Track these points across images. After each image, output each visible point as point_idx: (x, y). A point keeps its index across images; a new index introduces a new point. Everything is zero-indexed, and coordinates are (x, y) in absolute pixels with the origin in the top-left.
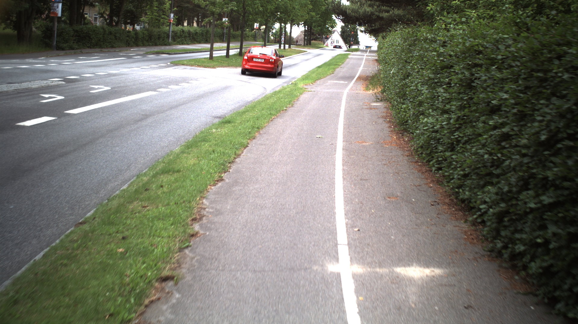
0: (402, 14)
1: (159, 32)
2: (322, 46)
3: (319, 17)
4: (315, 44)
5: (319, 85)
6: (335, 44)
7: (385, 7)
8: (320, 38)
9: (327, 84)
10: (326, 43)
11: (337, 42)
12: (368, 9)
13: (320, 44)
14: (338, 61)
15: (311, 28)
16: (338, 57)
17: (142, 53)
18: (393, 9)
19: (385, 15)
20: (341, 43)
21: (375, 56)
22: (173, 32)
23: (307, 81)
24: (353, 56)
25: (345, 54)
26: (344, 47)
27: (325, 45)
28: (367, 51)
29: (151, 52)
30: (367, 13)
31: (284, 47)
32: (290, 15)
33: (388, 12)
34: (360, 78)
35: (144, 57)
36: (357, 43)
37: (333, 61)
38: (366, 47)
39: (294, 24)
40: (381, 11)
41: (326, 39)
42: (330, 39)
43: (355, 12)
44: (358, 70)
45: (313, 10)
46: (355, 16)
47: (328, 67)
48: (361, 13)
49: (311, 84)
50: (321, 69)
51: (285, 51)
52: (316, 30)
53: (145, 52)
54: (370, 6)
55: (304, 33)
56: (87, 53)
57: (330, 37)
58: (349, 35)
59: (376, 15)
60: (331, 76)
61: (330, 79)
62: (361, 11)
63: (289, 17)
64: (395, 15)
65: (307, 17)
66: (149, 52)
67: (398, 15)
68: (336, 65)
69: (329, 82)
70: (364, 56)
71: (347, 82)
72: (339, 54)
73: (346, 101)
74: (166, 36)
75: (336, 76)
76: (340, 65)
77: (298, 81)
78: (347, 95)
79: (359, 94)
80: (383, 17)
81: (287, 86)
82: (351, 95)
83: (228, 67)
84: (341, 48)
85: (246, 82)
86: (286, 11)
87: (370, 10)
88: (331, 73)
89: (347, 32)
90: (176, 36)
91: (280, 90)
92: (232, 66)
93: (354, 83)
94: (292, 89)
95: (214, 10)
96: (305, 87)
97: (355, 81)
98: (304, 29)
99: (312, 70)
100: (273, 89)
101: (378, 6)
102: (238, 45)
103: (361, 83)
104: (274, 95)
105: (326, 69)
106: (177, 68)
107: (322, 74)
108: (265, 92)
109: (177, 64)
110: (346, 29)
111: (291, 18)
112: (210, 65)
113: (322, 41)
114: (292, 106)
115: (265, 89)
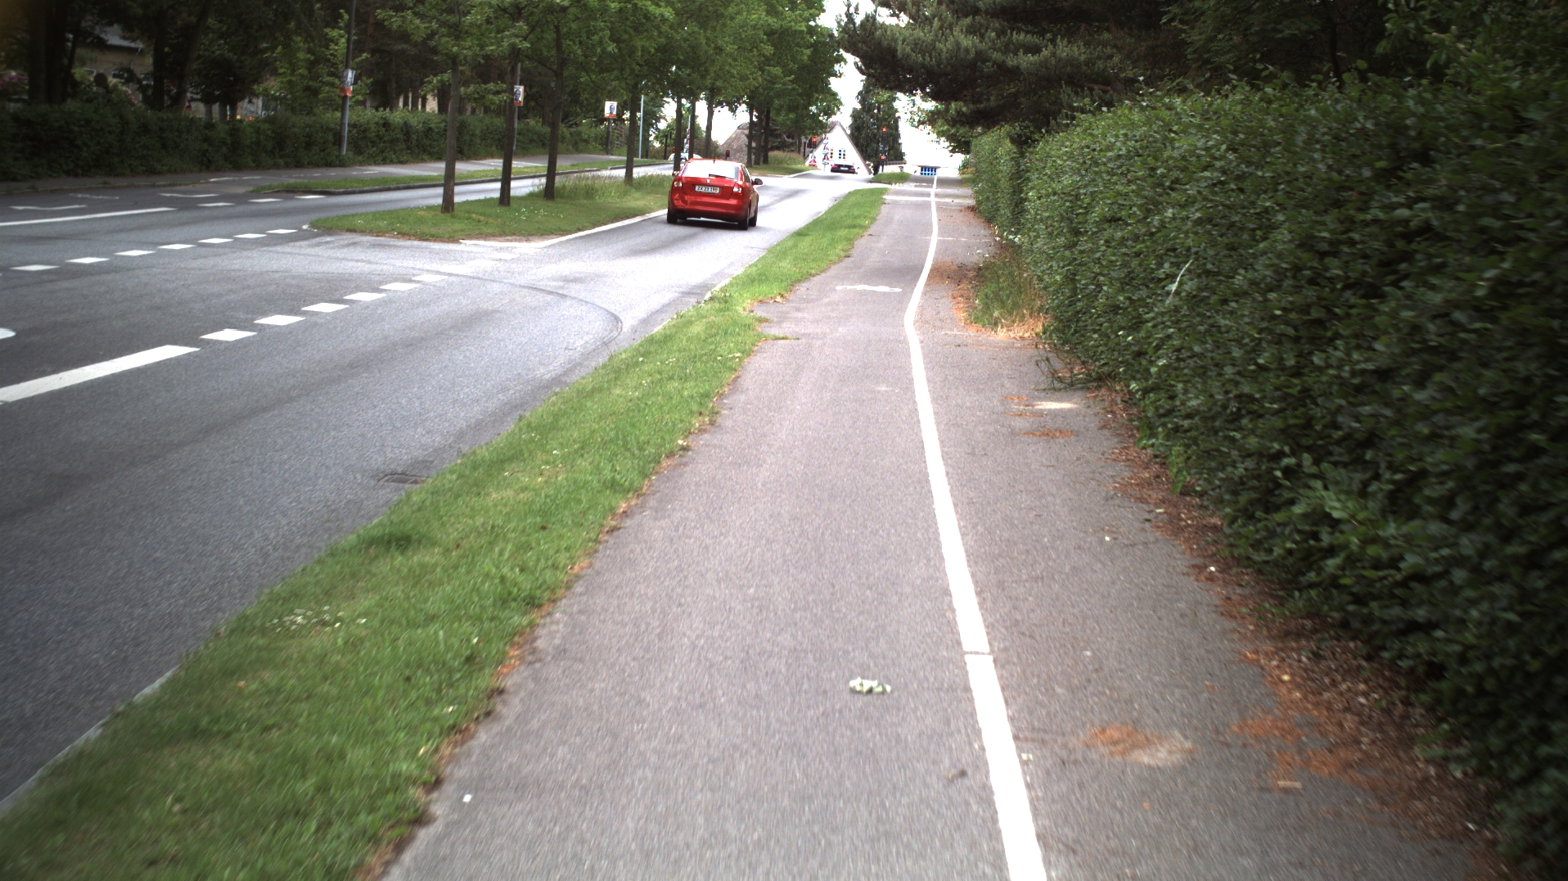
0: (1083, 58)
1: (308, 126)
2: (799, 166)
3: (793, 82)
4: (780, 162)
5: (807, 301)
6: (836, 161)
7: (1023, 35)
8: (792, 144)
9: (834, 297)
10: (810, 159)
11: (842, 155)
12: (967, 42)
13: (795, 161)
14: (856, 212)
15: (768, 117)
16: (853, 199)
17: (240, 190)
18: (1053, 41)
19: (1026, 61)
20: (853, 157)
21: (965, 197)
22: (353, 126)
23: (764, 288)
24: (896, 194)
25: (872, 191)
26: (863, 171)
27: (807, 163)
28: (931, 181)
29: (270, 187)
30: (962, 54)
32: (706, 70)
33: (1035, 50)
34: (938, 273)
35: (239, 204)
36: (898, 157)
37: (843, 213)
38: (924, 168)
39: (720, 104)
40: (1010, 48)
41: (810, 146)
42: (821, 147)
43: (922, 52)
44: (927, 244)
45: (777, 59)
46: (923, 66)
47: (829, 235)
48: (944, 56)
49: (779, 299)
50: (808, 239)
52: (782, 119)
53: (251, 189)
54: (971, 30)
55: (747, 132)
56: (52, 191)
57: (822, 140)
58: (875, 135)
59: (994, 63)
60: (842, 264)
61: (843, 279)
62: (944, 47)
63: (703, 77)
64: (1060, 59)
65: (757, 79)
66: (264, 188)
67: (1070, 62)
68: (854, 227)
69: (839, 288)
70: (928, 195)
71: (898, 290)
72: (852, 190)
73: (932, 392)
74: (331, 137)
75: (859, 268)
76: (865, 228)
77: (735, 288)
78: (925, 356)
79: (965, 349)
80: (1018, 68)
81: (696, 308)
82: (937, 353)
83: (500, 235)
84: (853, 172)
85: (551, 293)
86: (694, 61)
87: (974, 46)
88: (842, 254)
89: (868, 128)
90: (362, 139)
91: (668, 332)
92: (514, 234)
93: (925, 293)
94: (711, 325)
95: (455, 49)
96: (760, 312)
97: (927, 285)
98: (747, 120)
99: (778, 244)
100: (646, 322)
101: (1001, 33)
102: (541, 165)
103: (945, 290)
104: (642, 356)
105: (825, 242)
106: (328, 243)
107: (814, 260)
108: (615, 334)
109: (331, 229)
110: (865, 117)
111: (709, 82)
112: (440, 232)
113: (799, 152)
114: (712, 423)
115: (617, 319)
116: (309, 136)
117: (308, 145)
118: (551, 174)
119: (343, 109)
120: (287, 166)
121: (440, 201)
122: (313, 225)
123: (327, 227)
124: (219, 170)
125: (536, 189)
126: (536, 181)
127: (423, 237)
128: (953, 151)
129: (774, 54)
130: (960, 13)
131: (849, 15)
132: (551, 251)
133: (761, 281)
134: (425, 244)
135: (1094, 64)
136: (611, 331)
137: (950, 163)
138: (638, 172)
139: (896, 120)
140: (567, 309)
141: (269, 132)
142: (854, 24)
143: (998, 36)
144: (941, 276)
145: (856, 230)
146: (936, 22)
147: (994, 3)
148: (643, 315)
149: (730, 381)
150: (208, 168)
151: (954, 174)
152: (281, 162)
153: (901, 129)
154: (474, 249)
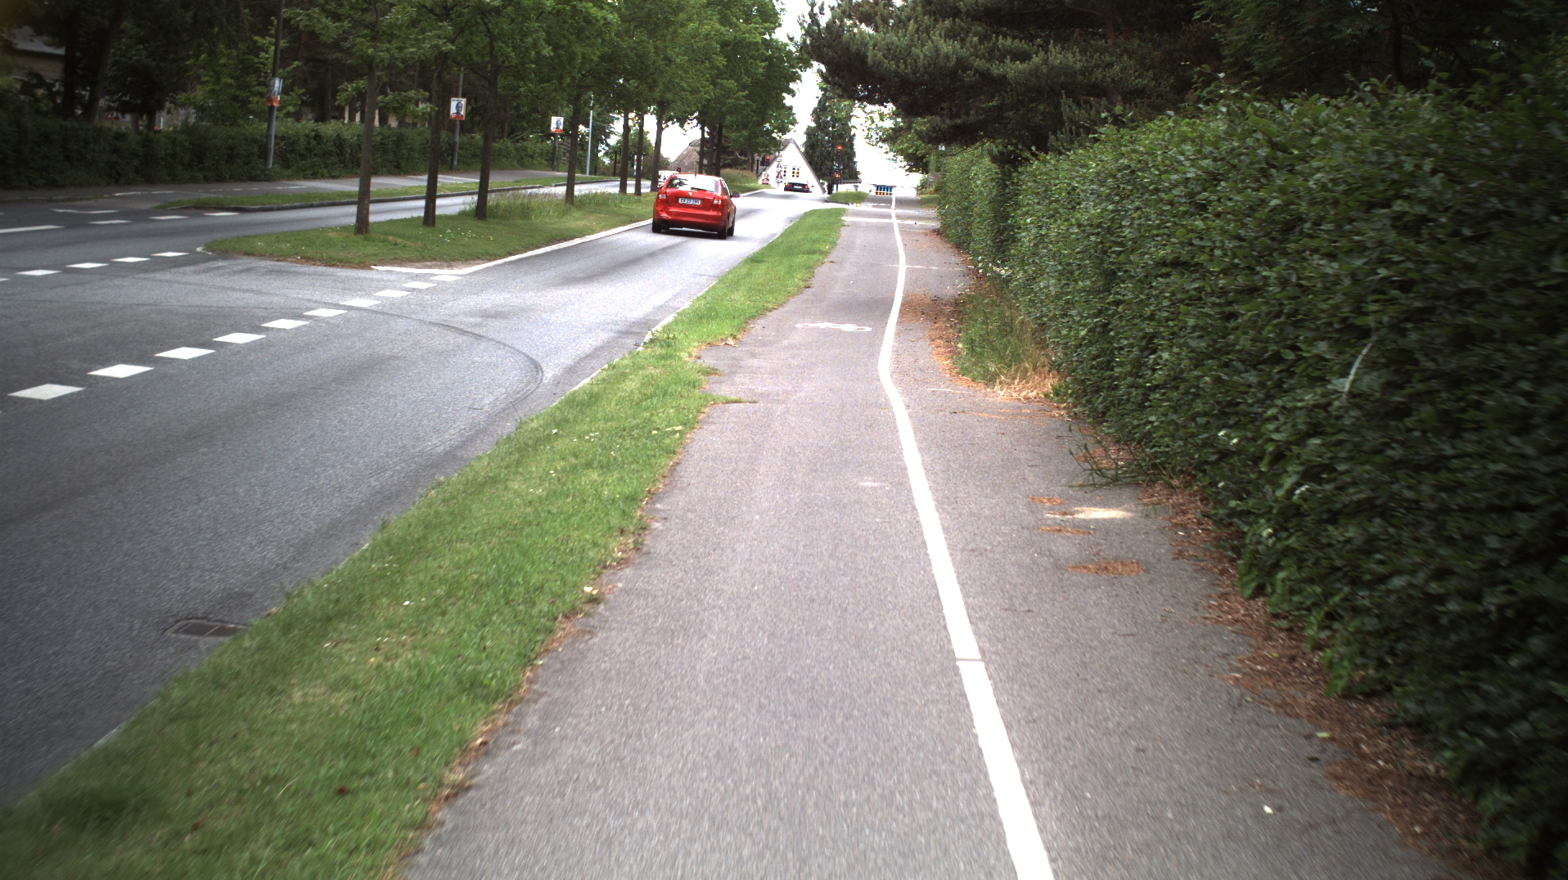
0: (1078, 65)
1: (230, 138)
2: (752, 185)
3: (746, 97)
5: (763, 344)
6: (790, 179)
7: (1009, 41)
8: (745, 162)
9: (796, 338)
10: (763, 177)
11: (796, 173)
12: (946, 47)
13: (748, 179)
14: (815, 235)
15: (720, 133)
16: (810, 220)
17: (145, 206)
18: (1044, 47)
19: (1013, 69)
20: (807, 176)
21: (928, 218)
22: (280, 138)
23: (713, 326)
24: (855, 215)
25: (829, 212)
26: (817, 190)
27: (760, 182)
28: (889, 201)
29: (179, 203)
30: (942, 62)
31: (638, 187)
32: (655, 82)
33: (1024, 57)
34: (911, 308)
35: (137, 221)
36: (852, 176)
38: (879, 188)
39: (670, 119)
40: (993, 55)
41: (763, 164)
42: (775, 164)
43: (897, 58)
44: (895, 272)
45: (731, 71)
46: (897, 74)
47: (786, 261)
48: (921, 62)
49: (731, 341)
50: (763, 266)
51: (639, 201)
52: (733, 136)
53: (158, 204)
54: (951, 35)
55: (698, 149)
57: (775, 158)
58: (829, 153)
59: (977, 71)
60: (801, 297)
61: (803, 315)
62: (922, 52)
63: (651, 89)
64: (1053, 67)
65: (709, 92)
66: (172, 204)
67: (1065, 70)
68: (814, 252)
69: (799, 326)
70: (889, 216)
71: (868, 329)
72: (807, 210)
73: (934, 490)
74: (256, 150)
75: (821, 301)
76: (825, 253)
77: (680, 327)
78: (916, 431)
79: (963, 417)
80: (1004, 77)
81: (634, 355)
82: (931, 424)
83: (419, 261)
84: (808, 191)
85: (464, 332)
86: (642, 71)
87: (955, 52)
88: (802, 284)
89: (823, 146)
90: (291, 152)
91: (596, 389)
92: (434, 259)
93: (898, 334)
94: (649, 381)
95: (370, 51)
96: (708, 361)
97: (899, 323)
98: (699, 136)
99: (730, 272)
100: (572, 371)
101: (984, 38)
102: (473, 181)
103: (922, 329)
104: (558, 425)
105: (782, 270)
106: (218, 268)
107: (771, 292)
108: (533, 386)
109: (227, 251)
110: (820, 135)
111: (657, 94)
112: (350, 256)
113: (752, 170)
114: (637, 548)
115: (537, 367)
116: (231, 148)
117: (231, 158)
118: (483, 191)
119: (269, 120)
120: (207, 180)
121: (353, 220)
122: (208, 247)
123: (224, 250)
124: (129, 183)
125: (468, 208)
126: (468, 199)
127: (330, 262)
128: (910, 170)
129: (727, 67)
130: (939, 14)
131: (812, 15)
132: (474, 279)
133: (710, 318)
134: (331, 270)
135: (1090, 74)
136: (529, 383)
137: (908, 183)
138: (580, 190)
139: (852, 138)
140: (482, 354)
141: (186, 144)
142: (819, 25)
143: (981, 42)
144: (915, 311)
145: (815, 257)
146: (912, 26)
147: (976, 3)
148: (570, 362)
149: (666, 471)
150: (117, 181)
151: (912, 194)
152: (199, 175)
153: (856, 148)
154: (386, 277)
